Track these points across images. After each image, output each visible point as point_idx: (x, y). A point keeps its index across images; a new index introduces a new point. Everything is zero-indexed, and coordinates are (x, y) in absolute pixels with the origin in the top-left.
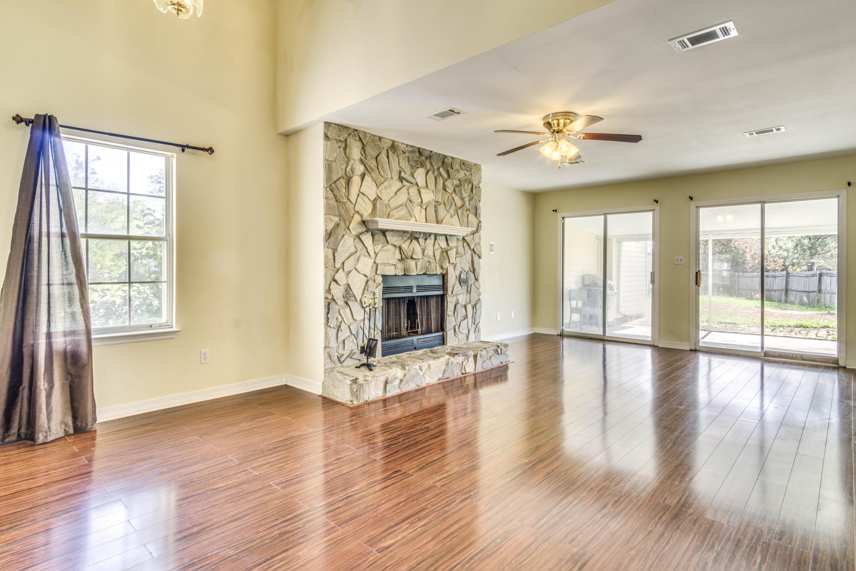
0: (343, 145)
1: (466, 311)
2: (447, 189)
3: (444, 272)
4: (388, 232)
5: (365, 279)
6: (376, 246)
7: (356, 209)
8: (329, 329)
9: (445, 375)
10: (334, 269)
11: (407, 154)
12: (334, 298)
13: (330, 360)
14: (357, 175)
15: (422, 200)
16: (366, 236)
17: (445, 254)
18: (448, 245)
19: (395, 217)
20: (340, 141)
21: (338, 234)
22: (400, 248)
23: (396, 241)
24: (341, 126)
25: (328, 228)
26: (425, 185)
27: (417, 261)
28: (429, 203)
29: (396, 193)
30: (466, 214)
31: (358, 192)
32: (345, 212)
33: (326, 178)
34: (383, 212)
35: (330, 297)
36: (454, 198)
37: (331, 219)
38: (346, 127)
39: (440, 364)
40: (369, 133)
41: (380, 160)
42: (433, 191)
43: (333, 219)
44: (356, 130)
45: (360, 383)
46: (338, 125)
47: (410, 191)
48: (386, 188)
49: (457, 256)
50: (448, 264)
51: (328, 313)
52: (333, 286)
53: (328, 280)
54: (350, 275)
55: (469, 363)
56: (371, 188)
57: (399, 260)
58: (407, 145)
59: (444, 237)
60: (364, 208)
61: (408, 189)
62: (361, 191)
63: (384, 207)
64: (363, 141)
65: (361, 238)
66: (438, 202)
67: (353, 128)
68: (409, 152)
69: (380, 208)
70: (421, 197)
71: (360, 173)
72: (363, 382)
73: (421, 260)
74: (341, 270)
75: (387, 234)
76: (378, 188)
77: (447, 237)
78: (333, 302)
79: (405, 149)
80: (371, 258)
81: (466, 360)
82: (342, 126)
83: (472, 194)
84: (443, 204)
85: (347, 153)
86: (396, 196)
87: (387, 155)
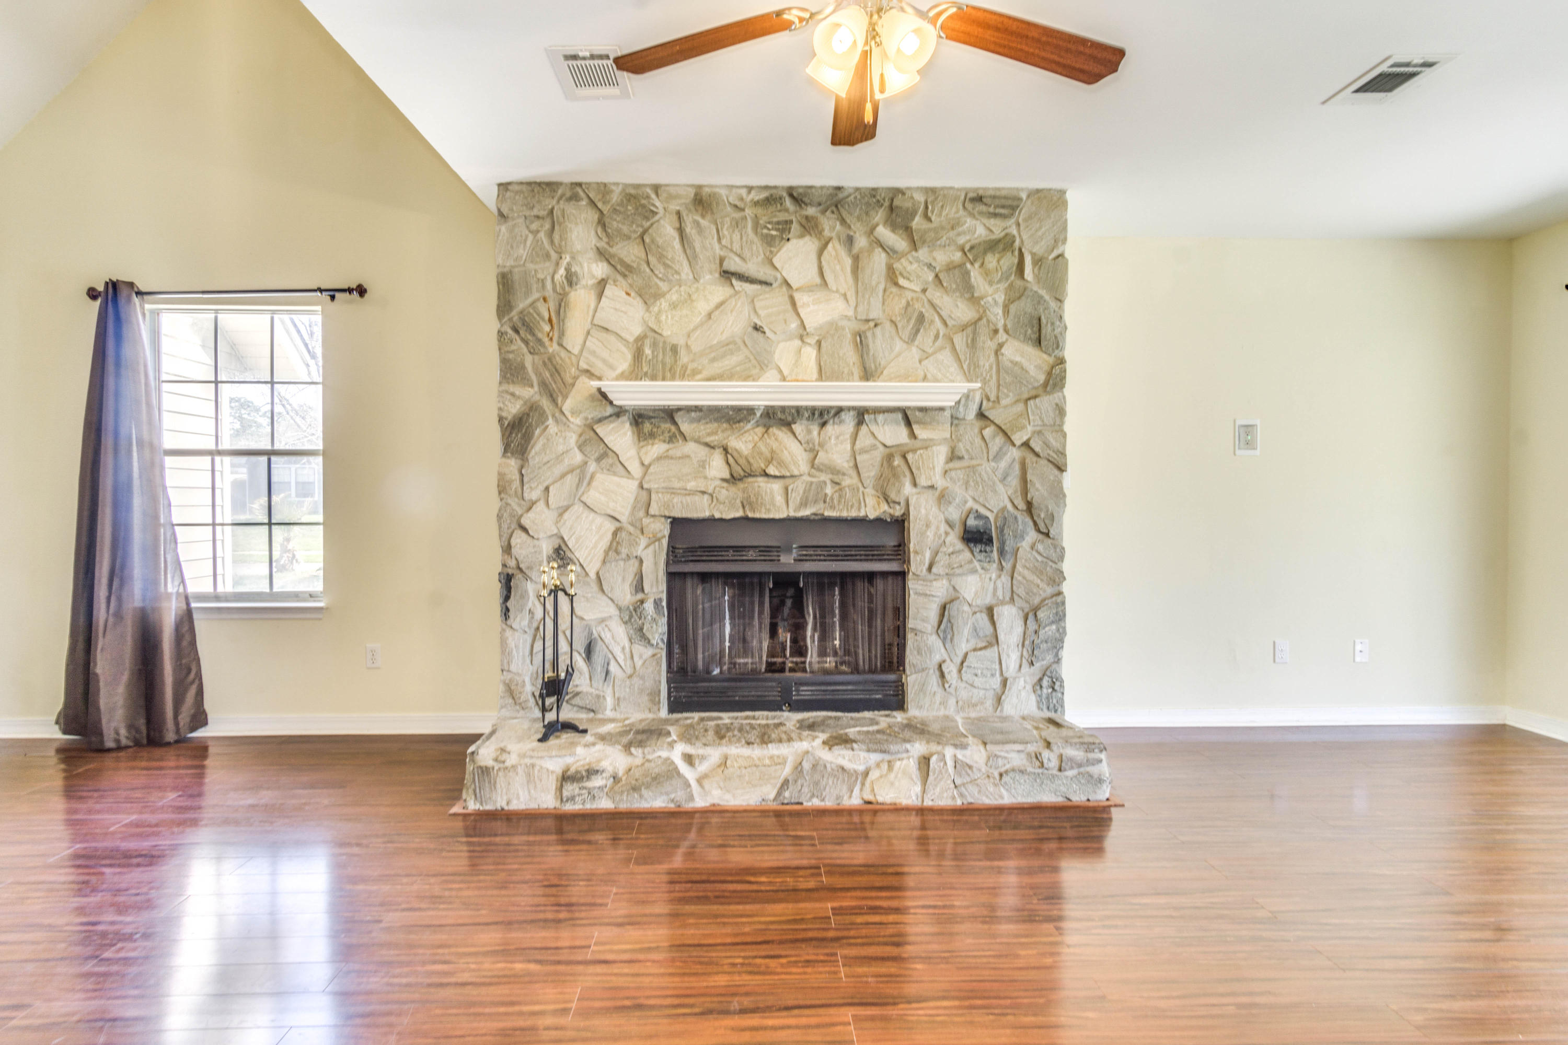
0: (547, 226)
1: (993, 623)
2: (901, 281)
3: (898, 512)
4: (680, 413)
5: (610, 526)
6: (644, 450)
7: (583, 365)
8: (508, 633)
9: (787, 794)
10: (523, 503)
11: (749, 212)
12: (521, 566)
13: (511, 701)
14: (585, 287)
15: (802, 322)
16: (612, 426)
17: (897, 461)
18: (913, 435)
19: (705, 374)
20: (538, 217)
21: (531, 425)
22: (726, 450)
23: (709, 434)
24: (535, 183)
25: (504, 414)
26: (818, 280)
27: (788, 481)
28: (833, 328)
29: (709, 316)
30: (991, 345)
31: (588, 326)
32: (551, 375)
33: (498, 306)
34: (664, 364)
35: (512, 563)
36: (937, 302)
37: (513, 394)
38: (549, 184)
39: (767, 762)
40: (617, 184)
41: (653, 241)
42: (845, 296)
43: (517, 393)
44: (580, 185)
45: (483, 764)
46: (529, 184)
47: (758, 304)
48: (674, 306)
49: (951, 465)
50: (908, 489)
51: (507, 598)
52: (519, 541)
53: (505, 526)
54: (566, 516)
55: (892, 776)
56: (625, 313)
57: (724, 480)
58: (750, 189)
59: (900, 416)
60: (604, 361)
61: (753, 301)
62: (596, 322)
63: (669, 353)
64: (600, 205)
65: (598, 431)
66: (868, 321)
67: (567, 180)
68: (756, 204)
69: (655, 357)
70: (798, 315)
71: (591, 282)
72: (490, 763)
73: (806, 478)
74: (541, 505)
75: (678, 418)
76: (648, 310)
77: (907, 417)
78: (520, 576)
79: (742, 199)
80: (633, 478)
81: (885, 766)
82: (539, 184)
83: (1019, 283)
84: (888, 325)
85: (556, 241)
86: (711, 322)
87: (678, 225)
